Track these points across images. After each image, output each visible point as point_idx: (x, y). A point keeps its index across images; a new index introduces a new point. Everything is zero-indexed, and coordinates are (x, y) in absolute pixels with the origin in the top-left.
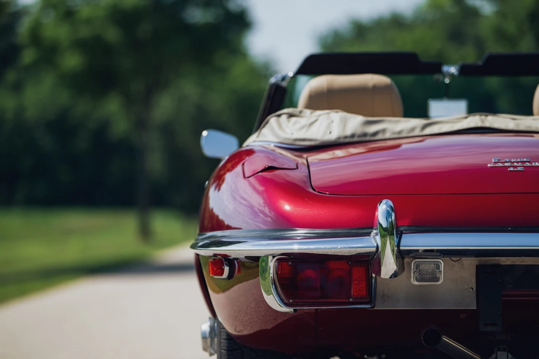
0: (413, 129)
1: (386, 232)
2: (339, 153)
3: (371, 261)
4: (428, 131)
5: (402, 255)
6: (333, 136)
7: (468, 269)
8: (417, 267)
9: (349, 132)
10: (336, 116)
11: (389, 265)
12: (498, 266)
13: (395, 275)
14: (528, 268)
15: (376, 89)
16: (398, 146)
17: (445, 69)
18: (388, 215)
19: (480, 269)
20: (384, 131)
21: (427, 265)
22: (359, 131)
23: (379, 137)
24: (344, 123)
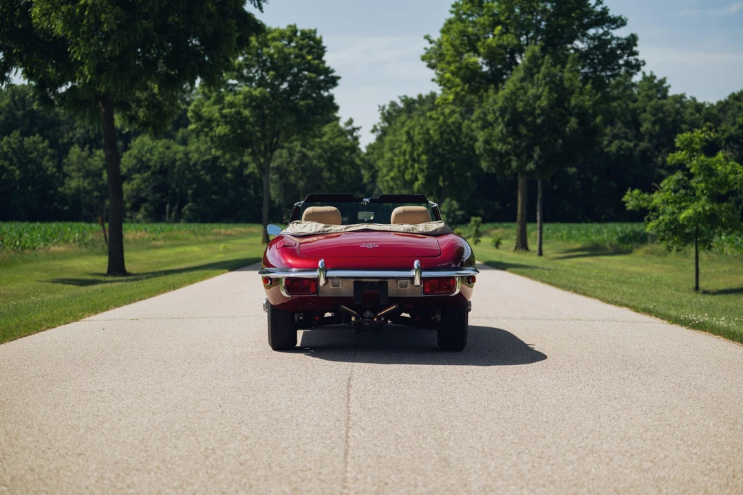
0: (341, 229)
1: (321, 270)
2: (315, 238)
3: (316, 280)
4: (347, 230)
5: (327, 279)
6: (312, 232)
7: (351, 283)
8: (332, 282)
9: (318, 230)
10: (314, 224)
11: (322, 282)
12: (362, 282)
13: (324, 285)
14: (371, 282)
15: (331, 212)
16: (339, 236)
17: (365, 200)
18: (322, 264)
19: (355, 283)
20: (331, 230)
21: (336, 281)
22: (322, 230)
23: (329, 232)
24: (317, 226)
